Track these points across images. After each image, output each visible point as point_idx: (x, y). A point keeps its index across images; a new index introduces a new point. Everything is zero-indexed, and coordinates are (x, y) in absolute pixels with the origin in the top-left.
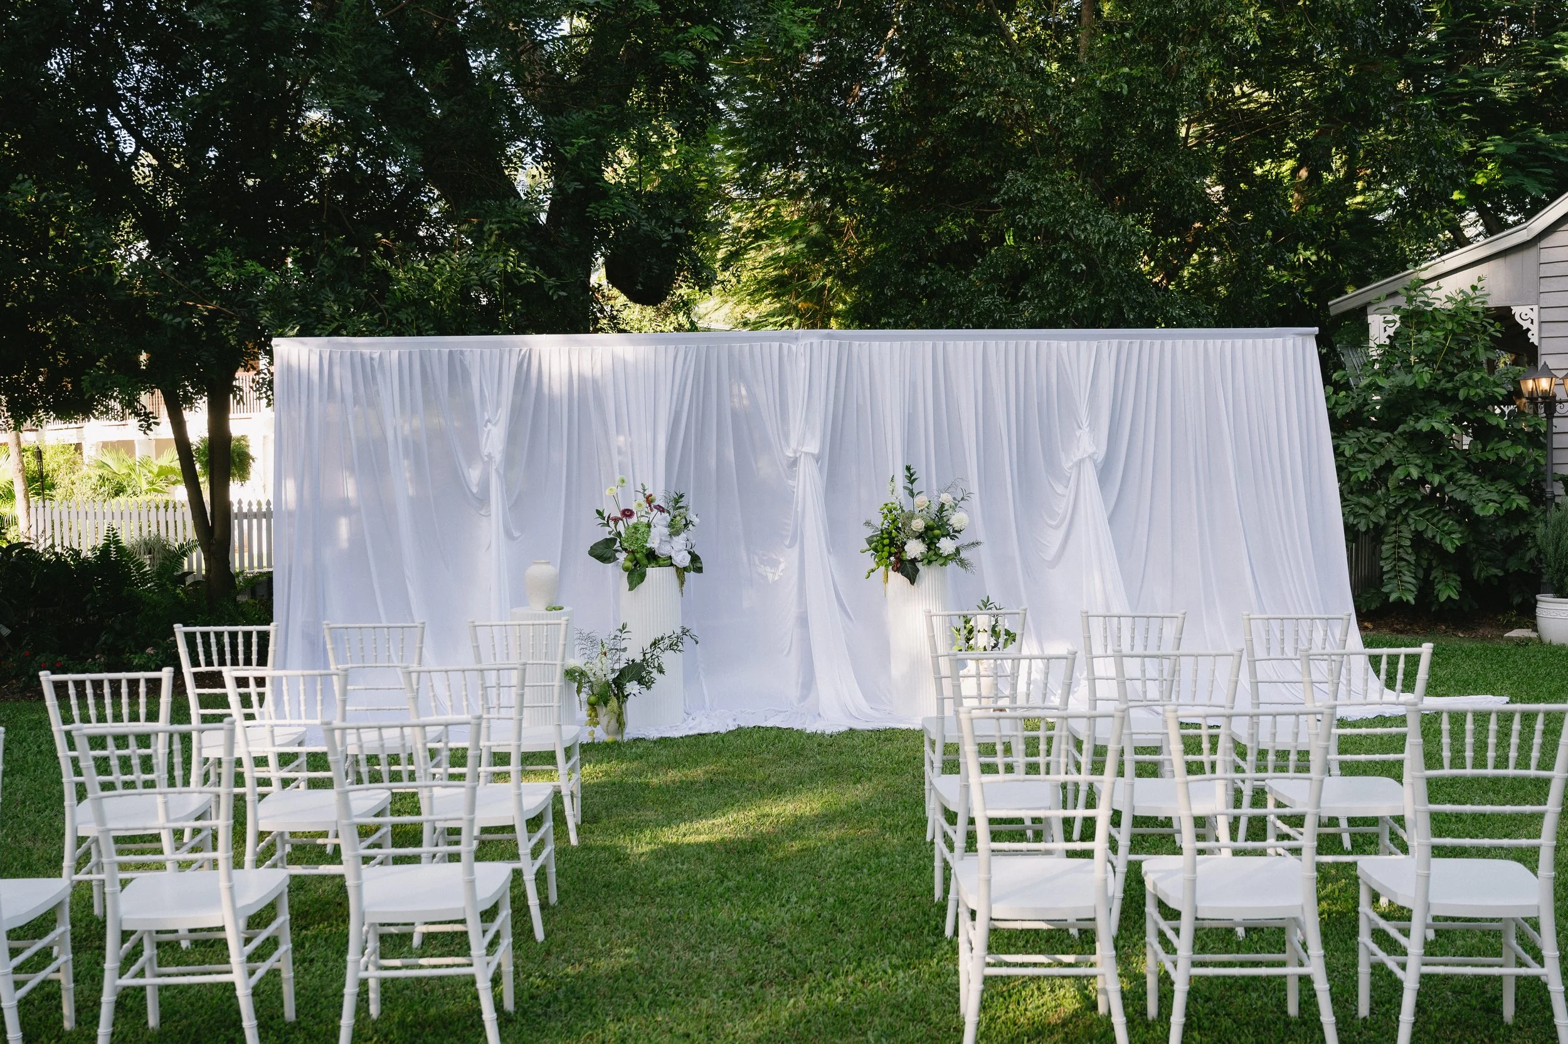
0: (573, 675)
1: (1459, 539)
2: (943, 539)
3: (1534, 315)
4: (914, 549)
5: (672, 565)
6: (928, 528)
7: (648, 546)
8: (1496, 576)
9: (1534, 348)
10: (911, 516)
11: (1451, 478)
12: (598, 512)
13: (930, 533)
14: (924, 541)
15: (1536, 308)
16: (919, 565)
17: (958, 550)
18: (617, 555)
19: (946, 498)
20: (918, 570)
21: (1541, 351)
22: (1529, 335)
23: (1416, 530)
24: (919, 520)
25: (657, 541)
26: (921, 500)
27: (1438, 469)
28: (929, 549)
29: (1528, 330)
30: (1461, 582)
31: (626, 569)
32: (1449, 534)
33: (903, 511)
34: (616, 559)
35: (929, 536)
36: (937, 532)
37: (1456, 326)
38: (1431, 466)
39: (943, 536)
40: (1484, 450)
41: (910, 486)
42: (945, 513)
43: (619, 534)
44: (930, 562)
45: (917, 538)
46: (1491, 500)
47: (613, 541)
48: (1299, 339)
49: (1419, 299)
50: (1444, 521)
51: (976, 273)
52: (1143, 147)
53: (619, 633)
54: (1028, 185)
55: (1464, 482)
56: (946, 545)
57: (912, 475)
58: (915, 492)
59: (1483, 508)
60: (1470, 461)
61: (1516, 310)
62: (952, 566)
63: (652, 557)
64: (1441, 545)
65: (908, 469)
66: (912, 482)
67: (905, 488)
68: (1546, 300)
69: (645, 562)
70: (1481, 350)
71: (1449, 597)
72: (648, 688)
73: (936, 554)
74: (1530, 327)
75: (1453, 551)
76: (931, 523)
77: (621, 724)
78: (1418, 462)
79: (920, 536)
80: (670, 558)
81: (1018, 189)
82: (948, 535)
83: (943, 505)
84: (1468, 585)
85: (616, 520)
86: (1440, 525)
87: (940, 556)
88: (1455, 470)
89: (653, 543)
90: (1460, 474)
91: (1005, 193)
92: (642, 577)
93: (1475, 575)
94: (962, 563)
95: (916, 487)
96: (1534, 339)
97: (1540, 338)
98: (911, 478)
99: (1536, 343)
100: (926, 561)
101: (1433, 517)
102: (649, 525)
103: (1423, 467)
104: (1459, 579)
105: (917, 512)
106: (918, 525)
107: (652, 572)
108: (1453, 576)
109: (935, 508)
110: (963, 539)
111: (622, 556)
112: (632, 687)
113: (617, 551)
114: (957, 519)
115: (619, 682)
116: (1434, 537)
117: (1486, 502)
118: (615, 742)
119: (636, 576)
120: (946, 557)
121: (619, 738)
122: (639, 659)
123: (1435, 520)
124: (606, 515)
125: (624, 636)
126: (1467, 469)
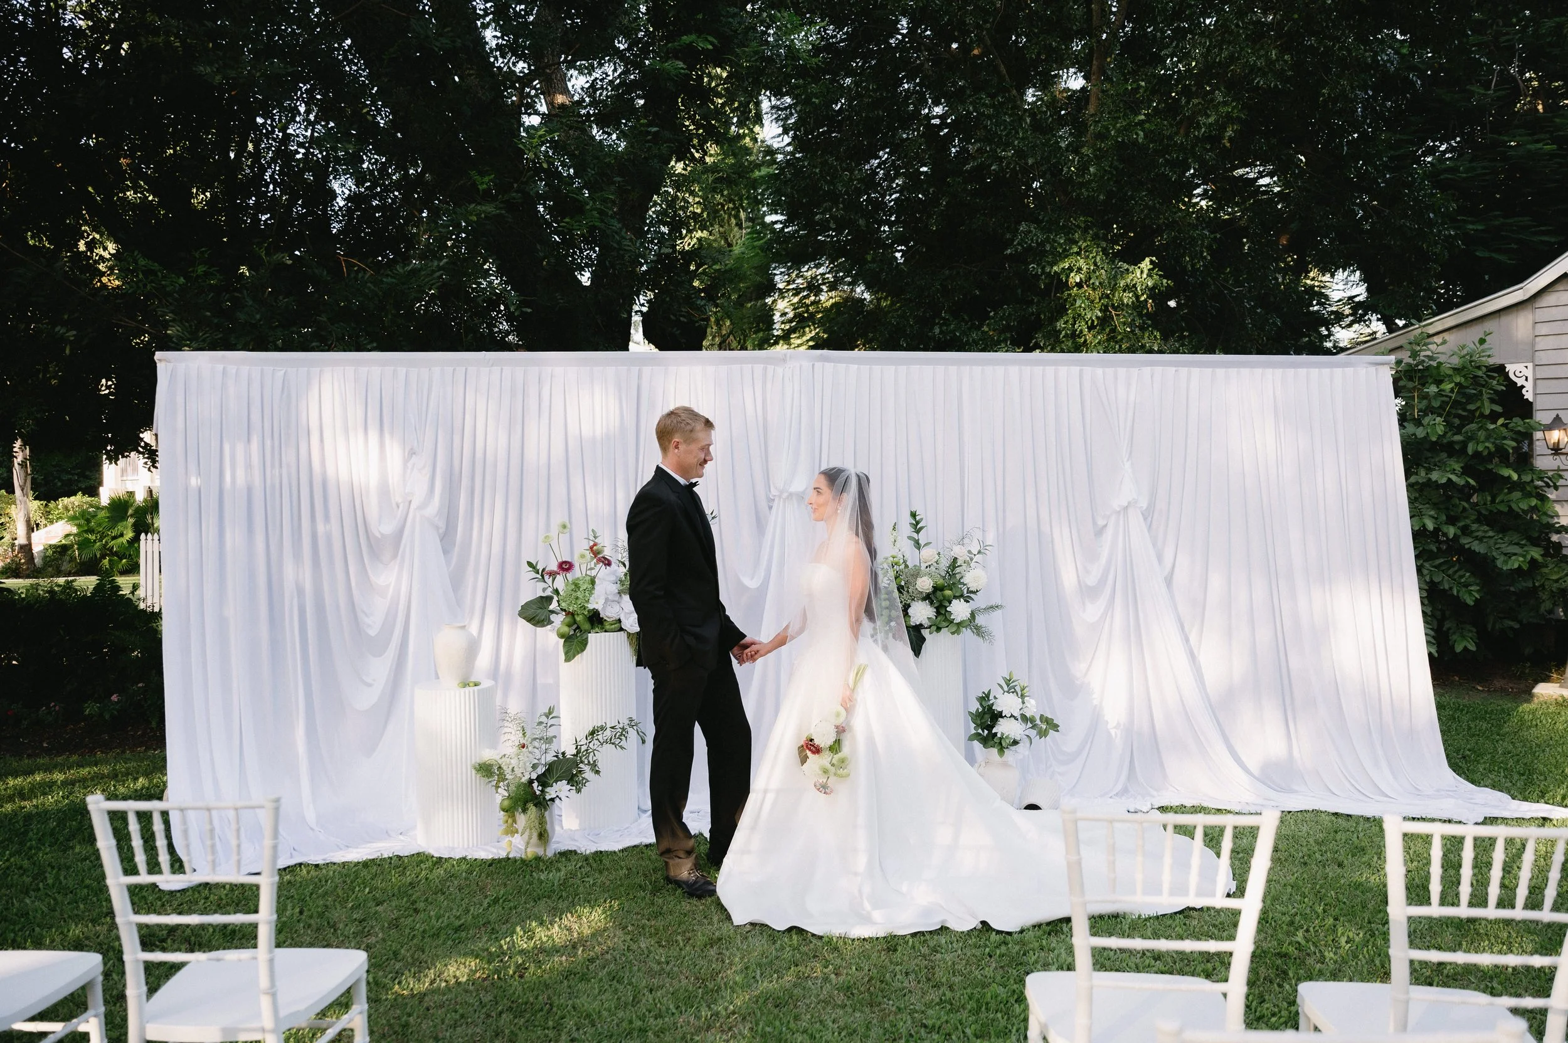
0: (486, 770)
1: (1478, 591)
2: (955, 602)
3: (1529, 373)
4: (922, 612)
5: (621, 629)
6: (937, 589)
7: (591, 606)
8: (1511, 628)
9: (1529, 405)
10: (917, 574)
11: (1465, 530)
12: (530, 564)
13: (939, 593)
14: (932, 603)
15: (1530, 365)
16: (925, 633)
17: (973, 615)
18: (553, 617)
19: (960, 552)
20: (924, 639)
21: (1537, 406)
22: (1524, 391)
23: (1432, 581)
24: (925, 578)
25: (602, 601)
26: (928, 554)
27: (1452, 521)
28: (938, 613)
29: (1523, 387)
30: (1477, 633)
31: (561, 636)
32: (1466, 586)
33: (906, 566)
34: (550, 622)
35: (939, 598)
36: (948, 592)
37: (1463, 380)
38: (1444, 518)
39: (955, 597)
40: (1493, 501)
41: (915, 535)
42: (958, 570)
43: (557, 592)
44: (939, 629)
45: (924, 599)
46: (1515, 554)
47: (549, 599)
48: (1372, 369)
49: (1422, 354)
50: (1461, 573)
51: (988, 325)
52: (1154, 200)
53: (544, 719)
54: (1041, 237)
55: (1480, 534)
56: (959, 610)
57: (918, 523)
58: (922, 542)
59: (1506, 562)
60: (1480, 513)
61: (1510, 368)
62: (967, 633)
63: (596, 620)
64: (1458, 597)
65: (913, 515)
66: (918, 532)
67: (910, 538)
68: (1542, 358)
69: (587, 626)
70: (1487, 403)
71: (1465, 648)
72: (579, 791)
73: (946, 620)
74: (1525, 383)
75: (1472, 603)
76: (940, 582)
77: (543, 836)
78: (1432, 513)
79: (927, 598)
80: (619, 621)
81: (1032, 240)
82: (962, 596)
83: (955, 559)
84: (1483, 637)
85: (553, 574)
86: (1456, 577)
87: (952, 622)
88: (1468, 522)
89: (596, 603)
90: (1475, 526)
91: (1019, 244)
92: (584, 644)
93: (1490, 627)
94: (979, 631)
95: (922, 537)
96: (1528, 395)
97: (1535, 394)
98: (917, 527)
99: (1531, 400)
100: (934, 628)
101: (1449, 569)
102: (593, 582)
103: (1436, 519)
104: (1475, 630)
105: (923, 568)
106: (925, 584)
107: (595, 638)
108: (1468, 627)
109: (945, 564)
110: (979, 601)
111: (558, 620)
112: (560, 789)
113: (552, 612)
114: (972, 578)
115: (544, 780)
116: (1451, 588)
117: (1509, 555)
118: (538, 859)
119: (574, 643)
120: (959, 624)
121: (541, 852)
122: (570, 751)
123: (1451, 572)
124: (540, 567)
125: (551, 722)
126: (1478, 521)
